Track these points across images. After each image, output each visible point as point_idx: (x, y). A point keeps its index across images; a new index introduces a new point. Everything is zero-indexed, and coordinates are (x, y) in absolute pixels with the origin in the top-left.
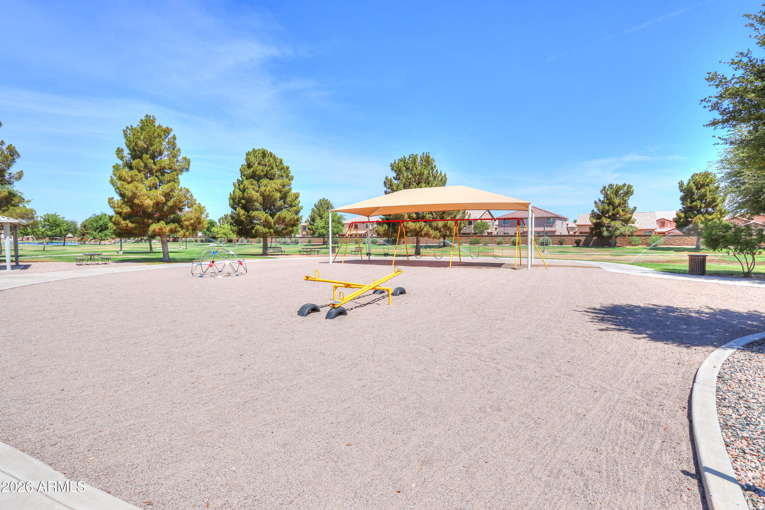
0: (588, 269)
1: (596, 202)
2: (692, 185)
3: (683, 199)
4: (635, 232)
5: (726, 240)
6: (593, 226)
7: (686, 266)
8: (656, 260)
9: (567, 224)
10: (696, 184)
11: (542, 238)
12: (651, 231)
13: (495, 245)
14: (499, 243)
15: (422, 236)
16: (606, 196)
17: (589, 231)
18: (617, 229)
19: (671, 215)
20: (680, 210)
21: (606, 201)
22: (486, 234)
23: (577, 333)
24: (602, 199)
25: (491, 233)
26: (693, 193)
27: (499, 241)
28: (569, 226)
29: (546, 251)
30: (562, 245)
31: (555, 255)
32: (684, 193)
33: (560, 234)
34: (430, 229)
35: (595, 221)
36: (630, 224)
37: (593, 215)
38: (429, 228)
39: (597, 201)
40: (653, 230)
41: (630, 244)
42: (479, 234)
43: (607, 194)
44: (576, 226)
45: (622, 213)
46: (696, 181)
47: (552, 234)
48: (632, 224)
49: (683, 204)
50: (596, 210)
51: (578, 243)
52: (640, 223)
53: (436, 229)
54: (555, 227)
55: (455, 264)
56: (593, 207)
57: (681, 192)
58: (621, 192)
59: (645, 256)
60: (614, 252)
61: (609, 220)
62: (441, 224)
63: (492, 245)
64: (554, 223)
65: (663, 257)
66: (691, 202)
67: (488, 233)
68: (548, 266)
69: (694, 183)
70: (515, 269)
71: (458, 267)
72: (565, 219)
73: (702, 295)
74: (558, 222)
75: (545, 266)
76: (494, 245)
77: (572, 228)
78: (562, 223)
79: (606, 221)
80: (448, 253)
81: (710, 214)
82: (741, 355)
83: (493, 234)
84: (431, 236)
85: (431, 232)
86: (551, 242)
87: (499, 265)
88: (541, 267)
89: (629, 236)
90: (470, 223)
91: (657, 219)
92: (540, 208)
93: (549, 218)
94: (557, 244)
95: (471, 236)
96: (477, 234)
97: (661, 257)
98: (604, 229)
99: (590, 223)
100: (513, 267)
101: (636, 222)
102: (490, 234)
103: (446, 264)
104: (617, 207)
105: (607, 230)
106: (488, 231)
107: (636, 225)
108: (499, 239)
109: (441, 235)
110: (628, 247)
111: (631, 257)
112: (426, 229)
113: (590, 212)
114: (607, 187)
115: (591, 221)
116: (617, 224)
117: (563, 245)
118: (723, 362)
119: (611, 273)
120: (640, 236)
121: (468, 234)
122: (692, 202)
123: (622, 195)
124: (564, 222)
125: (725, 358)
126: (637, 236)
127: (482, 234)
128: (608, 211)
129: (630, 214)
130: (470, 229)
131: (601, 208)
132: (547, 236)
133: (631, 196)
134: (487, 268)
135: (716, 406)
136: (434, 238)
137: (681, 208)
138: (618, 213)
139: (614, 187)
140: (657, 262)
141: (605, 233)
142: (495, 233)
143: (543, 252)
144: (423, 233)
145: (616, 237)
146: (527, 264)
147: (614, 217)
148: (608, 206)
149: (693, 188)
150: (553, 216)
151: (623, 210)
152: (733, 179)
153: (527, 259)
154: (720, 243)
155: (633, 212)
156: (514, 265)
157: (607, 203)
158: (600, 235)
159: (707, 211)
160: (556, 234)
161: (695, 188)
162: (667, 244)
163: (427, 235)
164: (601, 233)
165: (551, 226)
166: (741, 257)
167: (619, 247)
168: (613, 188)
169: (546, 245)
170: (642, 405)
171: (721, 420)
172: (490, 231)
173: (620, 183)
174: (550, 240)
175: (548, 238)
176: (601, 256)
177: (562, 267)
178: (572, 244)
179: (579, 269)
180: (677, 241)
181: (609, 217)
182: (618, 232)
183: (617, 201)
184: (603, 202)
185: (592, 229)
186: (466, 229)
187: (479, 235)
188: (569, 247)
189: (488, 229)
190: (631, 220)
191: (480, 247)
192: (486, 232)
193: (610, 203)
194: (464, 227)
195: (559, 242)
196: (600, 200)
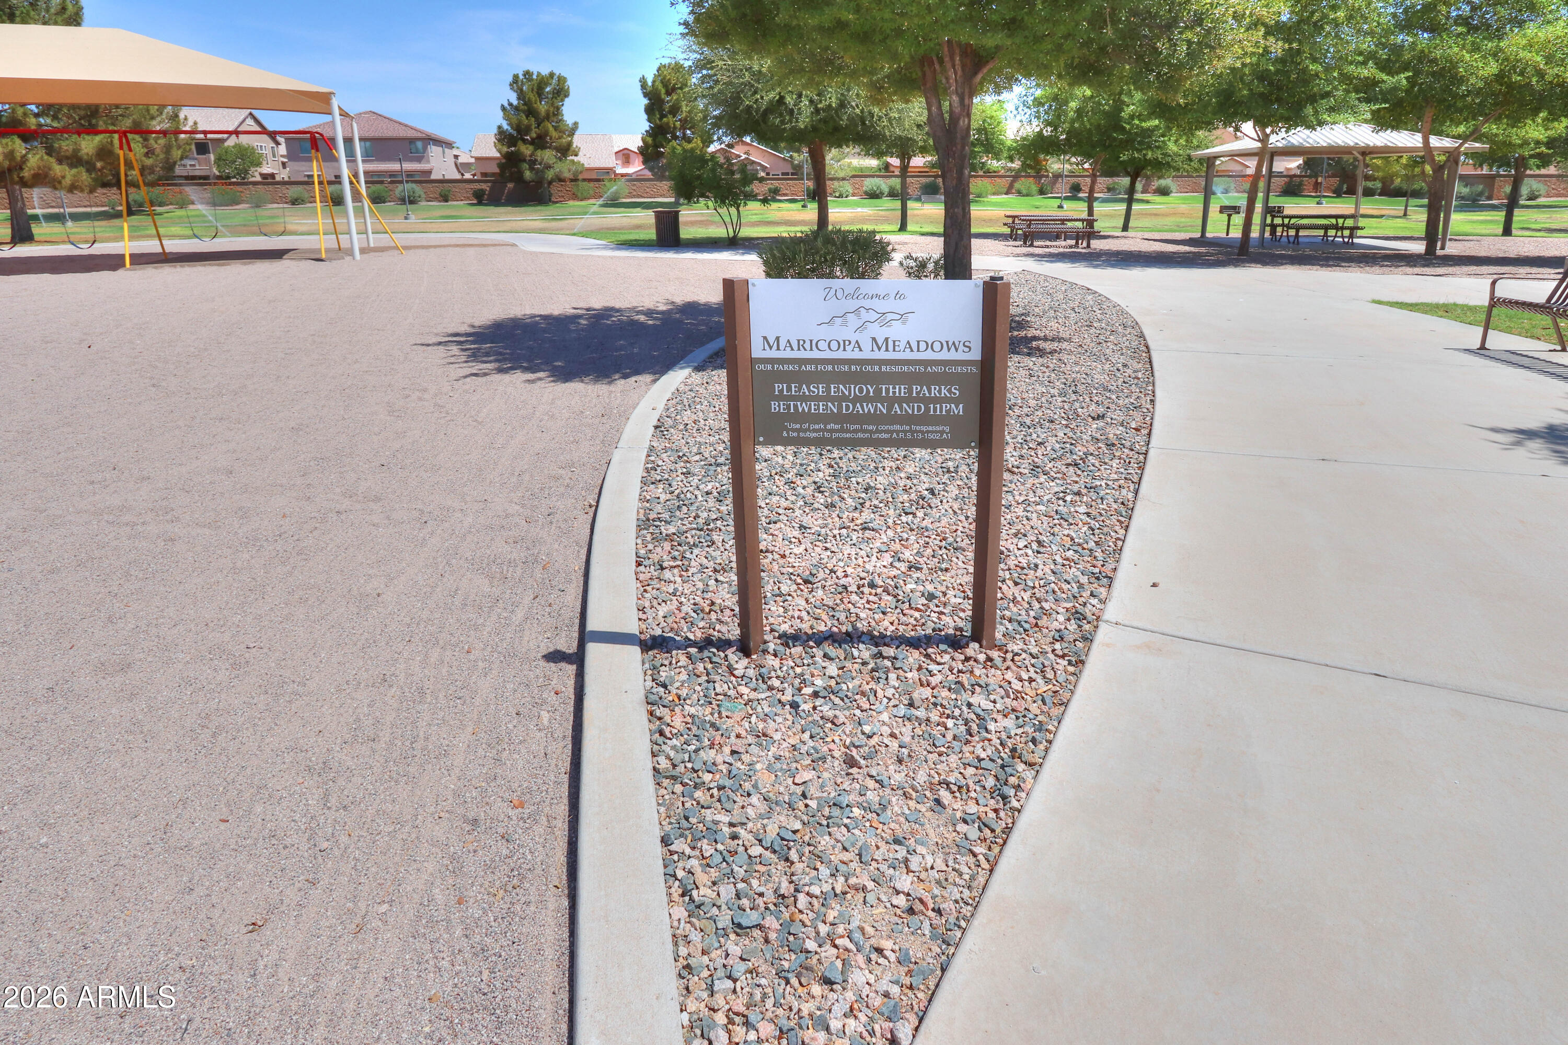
0: (491, 249)
1: (503, 108)
2: (659, 85)
3: (649, 110)
4: (581, 172)
5: (701, 184)
6: (504, 161)
7: (652, 234)
8: (617, 225)
9: (456, 157)
10: (665, 83)
11: (400, 187)
12: (609, 171)
13: (286, 206)
14: (294, 202)
15: (24, 183)
16: (521, 95)
17: (497, 170)
18: (548, 167)
19: (634, 142)
20: (647, 131)
21: (522, 107)
22: (258, 178)
23: (425, 390)
24: (515, 102)
25: (272, 176)
26: (662, 102)
27: (295, 196)
28: (460, 160)
29: (412, 216)
30: (447, 201)
31: (433, 225)
32: (650, 99)
33: (441, 177)
34: (52, 160)
35: (505, 149)
36: (571, 158)
37: (503, 137)
38: (46, 157)
39: (506, 105)
40: (611, 169)
41: (575, 197)
42: (234, 177)
43: (521, 90)
44: (473, 160)
45: (554, 134)
46: (664, 79)
47: (424, 178)
48: (573, 158)
49: (649, 120)
50: (506, 126)
51: (480, 199)
52: (588, 156)
53: (74, 160)
54: (428, 162)
55: (140, 260)
56: (498, 120)
57: (645, 96)
58: (548, 89)
59: (600, 220)
60: (548, 213)
61: (531, 148)
62: (88, 145)
63: (276, 205)
64: (424, 152)
65: (629, 220)
66: (661, 119)
67: (265, 176)
68: (405, 248)
69: (662, 82)
70: (321, 260)
71: (156, 268)
72: (449, 145)
73: (669, 280)
74: (434, 151)
75: (397, 248)
76: (281, 205)
77: (467, 166)
78: (444, 152)
79: (527, 150)
80: (142, 233)
81: (689, 141)
82: (697, 378)
83: (278, 178)
84: (60, 182)
85: (58, 169)
86: (423, 196)
87: (277, 254)
88: (390, 253)
89: (572, 180)
90: (202, 148)
91: (617, 149)
92: (388, 116)
93: (412, 141)
94: (435, 199)
95: (210, 184)
96: (228, 177)
97: (625, 220)
98: (525, 166)
99: (498, 155)
100: (317, 256)
101: (580, 154)
102: (268, 178)
103: (113, 262)
104: (543, 121)
105: (531, 169)
106: (259, 170)
107: (580, 158)
108: (293, 191)
109: (94, 180)
110: (571, 203)
111: (577, 221)
112: (35, 159)
113: (495, 131)
114: (521, 77)
115: (499, 151)
116: (548, 156)
117: (450, 203)
118: (669, 395)
119: (531, 253)
120: (590, 180)
121: (200, 178)
122: (662, 116)
123: (550, 96)
124: (446, 150)
125: (673, 389)
126: (584, 180)
127: (244, 178)
128: (528, 130)
129: (569, 136)
130: (207, 165)
131: (515, 121)
132: (413, 182)
133: (566, 100)
134: (245, 264)
135: (639, 485)
136: (72, 188)
137: (648, 128)
138: (547, 133)
139: (535, 77)
140: (620, 229)
141: (528, 175)
142: (283, 175)
143: (406, 218)
144: (26, 174)
145: (550, 183)
146: (349, 246)
147: (540, 142)
148: (527, 117)
149: (660, 94)
150: (419, 135)
151: (556, 128)
152: (705, 72)
153: (348, 236)
154: (695, 188)
155: (572, 132)
156: (319, 251)
157: (524, 111)
158: (518, 178)
159: (684, 134)
160: (433, 177)
161: (663, 91)
162: (634, 196)
163: (42, 178)
164: (521, 173)
165: (419, 160)
166: (723, 211)
167: (557, 202)
168: (532, 80)
169: (411, 202)
170: (517, 525)
171: (642, 511)
172: (266, 170)
173: (545, 72)
174: (418, 189)
175: (414, 185)
176: (525, 222)
177: (437, 250)
178: (468, 198)
179: (471, 251)
180: (648, 190)
181: (532, 142)
182: (550, 174)
183: (543, 107)
184: (516, 108)
185: (501, 166)
186: (194, 165)
187: (235, 180)
188: (458, 206)
189: (259, 164)
190: (572, 149)
191: (241, 212)
192: (257, 174)
193: (531, 112)
194: (182, 159)
195: (441, 196)
196: (510, 104)
